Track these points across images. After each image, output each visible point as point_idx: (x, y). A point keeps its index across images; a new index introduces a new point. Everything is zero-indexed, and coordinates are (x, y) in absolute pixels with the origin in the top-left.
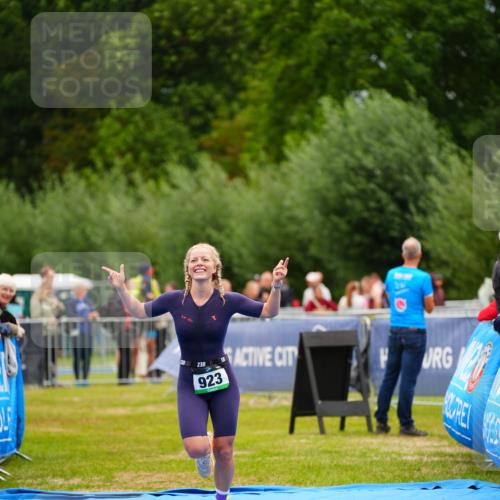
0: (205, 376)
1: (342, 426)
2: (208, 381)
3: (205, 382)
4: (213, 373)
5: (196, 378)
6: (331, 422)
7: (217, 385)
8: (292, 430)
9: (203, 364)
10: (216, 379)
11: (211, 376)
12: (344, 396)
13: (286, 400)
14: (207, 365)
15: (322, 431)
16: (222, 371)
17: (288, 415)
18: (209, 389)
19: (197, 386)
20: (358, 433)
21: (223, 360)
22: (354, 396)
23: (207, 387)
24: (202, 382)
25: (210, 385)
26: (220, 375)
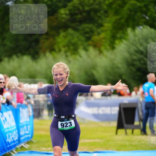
0: (64, 123)
1: (133, 132)
2: (65, 125)
4: (68, 122)
5: (60, 123)
7: (69, 127)
8: (117, 133)
9: (63, 117)
10: (69, 124)
11: (67, 123)
14: (65, 118)
15: (126, 134)
16: (72, 121)
18: (65, 128)
19: (60, 127)
21: (73, 116)
23: (64, 128)
24: (63, 125)
25: (66, 127)
26: (71, 122)
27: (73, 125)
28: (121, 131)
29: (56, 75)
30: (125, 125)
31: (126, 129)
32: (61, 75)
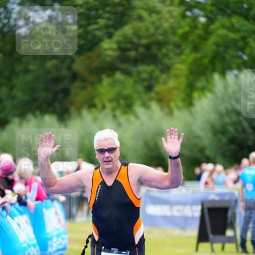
1: (223, 248)
8: (197, 249)
15: (213, 251)
28: (205, 246)
30: (211, 236)
31: (212, 242)
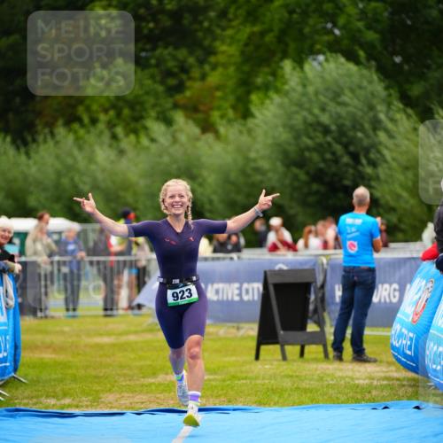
0: (178, 291)
1: (302, 354)
2: (180, 295)
3: (177, 296)
4: (184, 289)
5: (170, 292)
6: (292, 350)
7: (187, 299)
8: (257, 357)
9: (177, 281)
10: (186, 294)
11: (183, 292)
12: (303, 328)
13: (252, 330)
14: (180, 282)
15: (284, 358)
16: (193, 288)
17: (254, 344)
18: (181, 302)
19: (170, 300)
20: (316, 360)
21: (194, 278)
22: (312, 327)
23: (179, 301)
24: (175, 296)
25: (182, 298)
26: (190, 290)
27: (195, 296)
29: (172, 197)
31: (283, 344)
32: (181, 196)
